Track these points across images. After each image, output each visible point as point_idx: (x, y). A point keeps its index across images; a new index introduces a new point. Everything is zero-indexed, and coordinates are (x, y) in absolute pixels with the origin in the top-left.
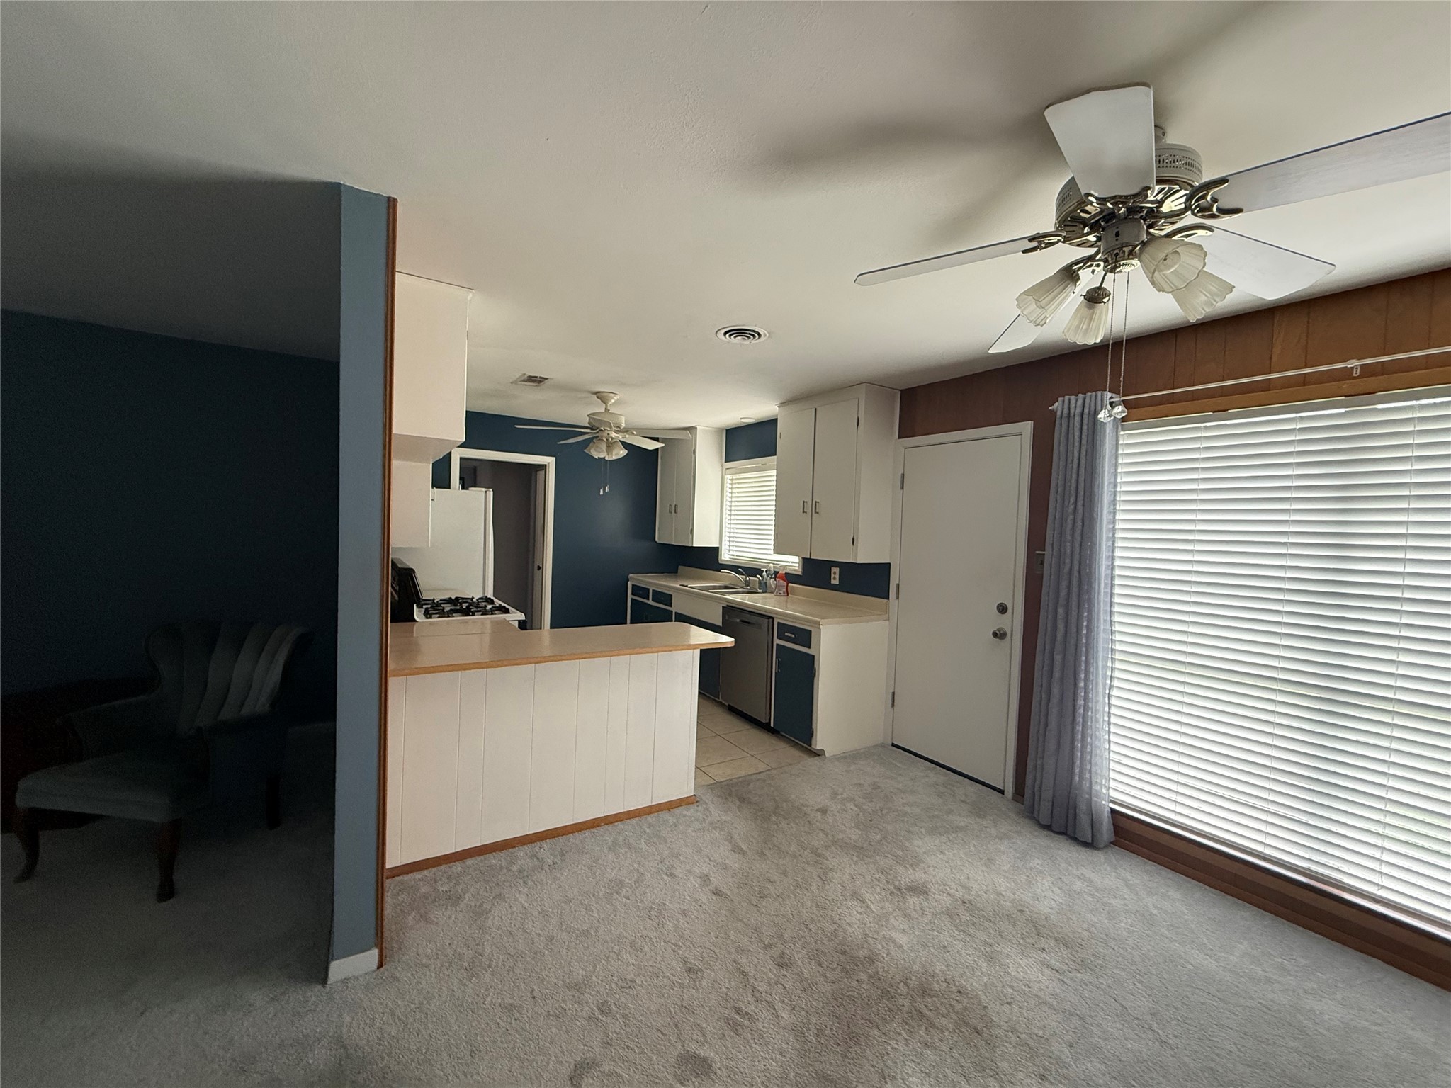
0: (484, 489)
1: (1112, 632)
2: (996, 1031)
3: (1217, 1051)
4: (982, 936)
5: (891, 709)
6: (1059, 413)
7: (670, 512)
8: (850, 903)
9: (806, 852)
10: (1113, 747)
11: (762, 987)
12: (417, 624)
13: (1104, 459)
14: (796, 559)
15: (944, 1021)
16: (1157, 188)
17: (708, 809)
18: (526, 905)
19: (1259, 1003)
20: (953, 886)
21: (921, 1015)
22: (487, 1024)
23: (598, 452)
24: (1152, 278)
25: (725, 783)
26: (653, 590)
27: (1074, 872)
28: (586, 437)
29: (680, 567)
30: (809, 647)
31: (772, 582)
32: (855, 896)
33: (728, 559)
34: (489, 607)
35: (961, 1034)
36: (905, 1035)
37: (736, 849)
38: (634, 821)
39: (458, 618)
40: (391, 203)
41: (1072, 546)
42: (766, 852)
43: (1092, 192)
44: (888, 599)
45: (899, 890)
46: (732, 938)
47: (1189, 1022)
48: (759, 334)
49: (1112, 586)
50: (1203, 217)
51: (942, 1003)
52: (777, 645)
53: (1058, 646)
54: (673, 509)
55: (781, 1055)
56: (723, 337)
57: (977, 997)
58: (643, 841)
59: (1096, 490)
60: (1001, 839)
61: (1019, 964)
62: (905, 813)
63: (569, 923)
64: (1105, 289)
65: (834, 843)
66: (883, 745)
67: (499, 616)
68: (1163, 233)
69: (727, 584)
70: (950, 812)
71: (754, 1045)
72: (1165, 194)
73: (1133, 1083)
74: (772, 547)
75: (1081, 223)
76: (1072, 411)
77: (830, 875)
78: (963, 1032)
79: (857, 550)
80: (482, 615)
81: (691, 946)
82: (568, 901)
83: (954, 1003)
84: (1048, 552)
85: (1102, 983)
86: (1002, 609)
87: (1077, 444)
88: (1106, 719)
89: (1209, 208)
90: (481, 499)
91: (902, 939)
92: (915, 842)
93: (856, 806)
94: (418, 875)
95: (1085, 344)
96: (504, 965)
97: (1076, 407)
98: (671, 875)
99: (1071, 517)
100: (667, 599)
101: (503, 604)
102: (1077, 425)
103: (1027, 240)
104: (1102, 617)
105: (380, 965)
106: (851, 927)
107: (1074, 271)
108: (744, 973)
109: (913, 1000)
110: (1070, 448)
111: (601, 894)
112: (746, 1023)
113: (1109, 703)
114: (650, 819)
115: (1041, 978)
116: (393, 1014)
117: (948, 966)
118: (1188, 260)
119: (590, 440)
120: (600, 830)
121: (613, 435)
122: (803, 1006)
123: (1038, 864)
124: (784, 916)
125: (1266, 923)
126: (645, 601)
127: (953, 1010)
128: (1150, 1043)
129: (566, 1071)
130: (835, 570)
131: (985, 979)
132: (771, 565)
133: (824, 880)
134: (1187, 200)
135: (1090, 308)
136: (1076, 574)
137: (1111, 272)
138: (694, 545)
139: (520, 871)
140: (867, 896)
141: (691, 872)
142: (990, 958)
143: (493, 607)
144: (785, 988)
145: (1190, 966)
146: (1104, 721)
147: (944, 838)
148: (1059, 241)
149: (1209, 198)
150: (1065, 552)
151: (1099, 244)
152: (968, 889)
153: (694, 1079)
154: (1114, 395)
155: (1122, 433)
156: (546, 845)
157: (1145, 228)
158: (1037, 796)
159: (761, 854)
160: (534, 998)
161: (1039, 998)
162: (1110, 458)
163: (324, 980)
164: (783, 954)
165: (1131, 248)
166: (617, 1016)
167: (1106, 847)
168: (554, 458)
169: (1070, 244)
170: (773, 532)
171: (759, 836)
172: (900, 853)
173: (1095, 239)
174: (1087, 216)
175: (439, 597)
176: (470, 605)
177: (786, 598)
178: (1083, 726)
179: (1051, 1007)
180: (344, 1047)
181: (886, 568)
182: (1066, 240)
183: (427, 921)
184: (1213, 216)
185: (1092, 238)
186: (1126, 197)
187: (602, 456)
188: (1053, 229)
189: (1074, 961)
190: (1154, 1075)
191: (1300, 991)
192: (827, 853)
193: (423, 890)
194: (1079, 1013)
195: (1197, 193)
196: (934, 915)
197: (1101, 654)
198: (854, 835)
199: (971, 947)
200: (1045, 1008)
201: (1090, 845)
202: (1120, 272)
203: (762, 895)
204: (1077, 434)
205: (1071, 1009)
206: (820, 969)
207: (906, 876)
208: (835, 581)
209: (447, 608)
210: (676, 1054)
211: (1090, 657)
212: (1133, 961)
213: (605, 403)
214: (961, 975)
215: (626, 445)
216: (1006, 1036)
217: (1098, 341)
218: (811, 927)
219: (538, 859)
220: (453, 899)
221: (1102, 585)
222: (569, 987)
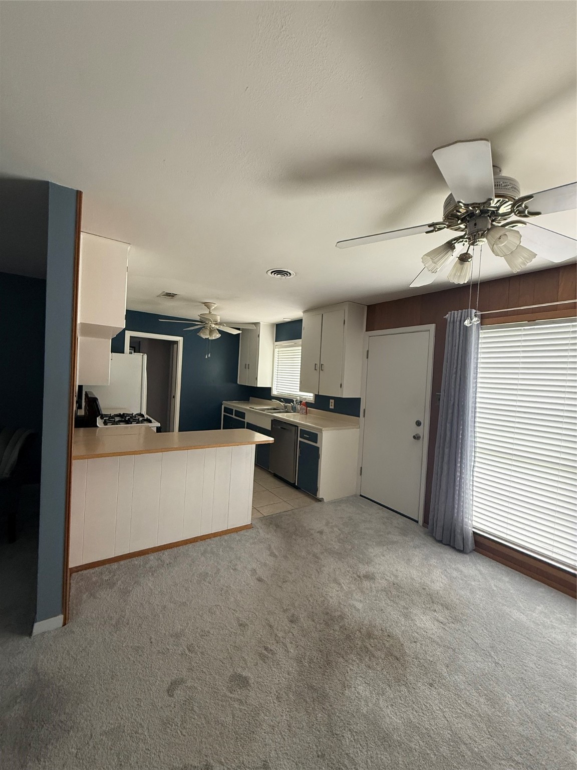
0: (142, 354)
1: (475, 437)
2: (407, 659)
3: (525, 668)
4: (402, 603)
5: (360, 477)
6: (449, 320)
7: (245, 368)
8: (332, 585)
9: (310, 556)
10: (475, 499)
11: (280, 634)
12: (98, 428)
13: (471, 345)
14: (312, 395)
15: (379, 653)
16: (496, 200)
17: (258, 532)
18: (152, 587)
19: (548, 640)
20: (389, 575)
21: (367, 650)
22: (123, 659)
23: (205, 335)
24: (493, 248)
25: (269, 517)
26: (235, 410)
27: (453, 566)
28: (199, 327)
29: (251, 398)
30: (316, 443)
31: (299, 407)
32: (336, 581)
33: (276, 394)
34: (141, 419)
35: (388, 660)
36: (358, 661)
37: (272, 554)
38: (217, 539)
39: (123, 425)
40: (79, 194)
41: (455, 391)
42: (288, 556)
43: (461, 201)
44: (359, 417)
45: (359, 577)
46: (266, 606)
47: (511, 651)
48: (290, 274)
49: (475, 412)
50: (520, 216)
51: (379, 643)
52: (300, 441)
53: (447, 445)
54: (247, 367)
55: (288, 674)
56: (270, 274)
57: (398, 638)
58: (221, 549)
59: (467, 361)
60: (415, 548)
61: (422, 619)
62: (365, 534)
63: (176, 598)
64: (469, 254)
65: (326, 550)
66: (355, 496)
67: (146, 424)
68: (500, 225)
69: (275, 407)
70: (389, 533)
71: (274, 669)
72: (501, 203)
73: (480, 687)
74: (299, 388)
75: (457, 218)
76: (455, 319)
77: (323, 569)
78: (389, 659)
79: (343, 390)
80: (137, 423)
81: (243, 610)
82: (176, 585)
83: (386, 642)
84: (442, 393)
85: (465, 630)
86: (418, 423)
87: (458, 337)
88: (471, 483)
89: (524, 212)
90: (140, 360)
91: (359, 606)
92: (370, 550)
93: (339, 530)
94: (91, 571)
95: (459, 284)
96: (136, 623)
97: (457, 317)
98: (235, 570)
99: (454, 375)
100: (242, 415)
101: (149, 418)
102: (458, 326)
103: (427, 226)
104: (470, 429)
105: (64, 624)
106: (332, 599)
107: (453, 244)
108: (270, 626)
109: (363, 641)
110: (454, 339)
111: (195, 581)
112: (270, 655)
113: (473, 475)
114: (226, 537)
115: (434, 627)
116: (69, 654)
117: (383, 621)
118: (511, 239)
119: (200, 329)
120: (198, 544)
121: (213, 326)
122: (303, 645)
123: (434, 562)
124: (296, 593)
125: (552, 594)
126: (231, 416)
127: (385, 647)
128: (490, 664)
129: (166, 686)
130: (332, 401)
131: (403, 628)
132: (298, 398)
133: (319, 572)
134: (512, 207)
135: (462, 264)
136: (456, 406)
137: (472, 245)
138: (258, 386)
139: (151, 568)
140: (342, 581)
141: (246, 568)
142: (406, 616)
143: (143, 419)
144: (293, 635)
145: (512, 619)
146: (470, 484)
147: (385, 548)
148: (445, 227)
149: (523, 206)
150: (451, 395)
151: (466, 229)
152: (396, 577)
153: (238, 690)
154: (477, 311)
155: (481, 331)
156: (167, 552)
157: (490, 221)
158: (435, 525)
159: (286, 557)
160: (151, 642)
161: (432, 638)
162: (475, 345)
163: (30, 634)
164: (293, 615)
165: (482, 232)
166: (198, 653)
167: (471, 552)
168: (182, 338)
169: (451, 229)
170: (299, 380)
171: (286, 547)
172: (361, 556)
173: (464, 227)
174: (459, 214)
175: (113, 413)
176: (131, 418)
177: (305, 416)
178: (459, 487)
179: (438, 644)
180: (38, 674)
181: (358, 401)
182: (449, 227)
183: (95, 597)
184: (526, 216)
185: (462, 226)
186: (479, 204)
187: (207, 337)
188: (442, 220)
189: (451, 617)
190: (492, 682)
191: (570, 633)
192: (322, 557)
193: (94, 579)
194: (452, 647)
195: (517, 203)
196: (377, 591)
197: (469, 449)
198: (337, 546)
199: (396, 610)
200: (435, 645)
201: (462, 551)
202: (477, 245)
203: (285, 581)
204: (458, 331)
205: (448, 645)
206: (313, 623)
207: (363, 569)
208: (332, 407)
209: (117, 419)
210: (229, 675)
211: (463, 450)
212: (482, 617)
213: (209, 308)
214: (390, 627)
215: (220, 332)
216: (413, 661)
217: (466, 282)
218: (310, 599)
219: (161, 561)
220: (111, 585)
221: (470, 412)
222: (172, 636)
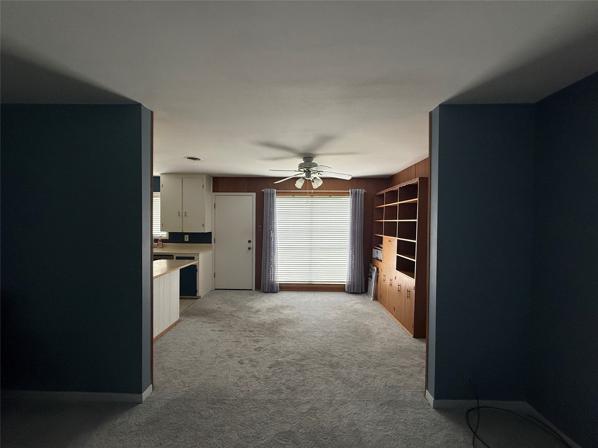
4: (276, 311)
5: (214, 278)
6: (264, 192)
8: (250, 318)
11: (253, 336)
14: (167, 233)
17: (188, 320)
20: (263, 307)
40: (152, 113)
44: (211, 243)
45: (255, 312)
48: (200, 160)
51: (281, 321)
56: (186, 159)
61: (285, 312)
66: (212, 291)
70: (246, 297)
76: (268, 192)
79: (205, 228)
84: (264, 226)
86: (250, 242)
93: (226, 304)
99: (269, 218)
102: (269, 196)
105: (153, 390)
108: (247, 336)
110: (268, 201)
114: (173, 329)
122: (263, 333)
127: (284, 321)
130: (186, 236)
142: (281, 313)
150: (268, 226)
152: (266, 307)
153: (261, 350)
155: (277, 198)
158: (264, 286)
181: (209, 234)
194: (298, 313)
196: (265, 312)
200: (294, 314)
201: (277, 292)
208: (187, 240)
210: (253, 350)
216: (293, 319)
